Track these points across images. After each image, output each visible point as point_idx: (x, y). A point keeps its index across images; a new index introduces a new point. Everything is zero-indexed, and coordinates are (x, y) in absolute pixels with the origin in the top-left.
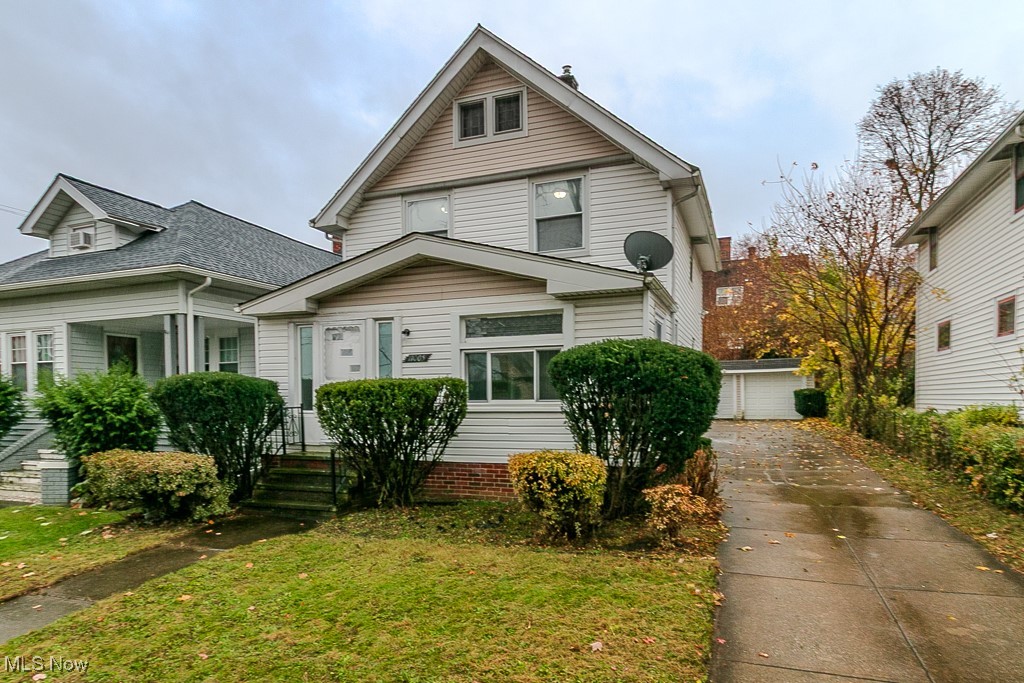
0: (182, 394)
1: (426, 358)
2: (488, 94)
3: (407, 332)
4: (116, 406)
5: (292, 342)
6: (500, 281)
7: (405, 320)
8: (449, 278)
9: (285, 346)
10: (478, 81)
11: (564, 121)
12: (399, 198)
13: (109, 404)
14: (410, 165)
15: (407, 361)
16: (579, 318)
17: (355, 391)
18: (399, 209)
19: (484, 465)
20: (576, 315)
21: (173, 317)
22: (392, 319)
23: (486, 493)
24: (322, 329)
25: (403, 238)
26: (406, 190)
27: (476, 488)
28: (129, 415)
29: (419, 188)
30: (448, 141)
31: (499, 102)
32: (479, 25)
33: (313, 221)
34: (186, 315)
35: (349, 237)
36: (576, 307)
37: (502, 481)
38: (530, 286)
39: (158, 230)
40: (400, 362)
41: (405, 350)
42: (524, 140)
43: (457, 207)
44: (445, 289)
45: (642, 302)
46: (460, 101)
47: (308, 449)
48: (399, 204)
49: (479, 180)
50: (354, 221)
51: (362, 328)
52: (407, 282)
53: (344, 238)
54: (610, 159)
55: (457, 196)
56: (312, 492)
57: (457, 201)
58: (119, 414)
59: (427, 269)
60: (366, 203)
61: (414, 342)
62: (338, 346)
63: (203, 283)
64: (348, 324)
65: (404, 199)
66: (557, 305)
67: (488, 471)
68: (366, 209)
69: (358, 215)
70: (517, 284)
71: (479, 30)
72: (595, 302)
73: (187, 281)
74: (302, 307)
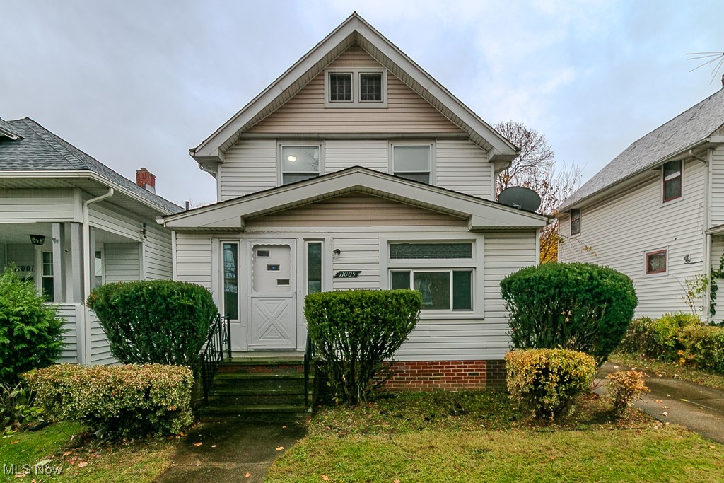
0: (144, 302)
1: (356, 274)
2: (356, 70)
3: (338, 251)
4: (25, 316)
5: (216, 256)
6: (421, 214)
7: (336, 242)
8: (371, 208)
9: (209, 260)
10: (347, 57)
11: (416, 101)
12: (275, 142)
13: (18, 314)
14: (285, 115)
15: (337, 276)
16: (488, 247)
17: (360, 300)
18: (274, 151)
19: (408, 363)
20: (485, 244)
21: (62, 224)
22: (323, 239)
23: (410, 386)
24: (251, 246)
25: (345, 170)
26: (282, 136)
27: (401, 382)
28: (39, 325)
29: (296, 136)
30: (321, 101)
31: (363, 77)
32: (355, 12)
33: (193, 151)
34: (81, 224)
35: (224, 170)
36: (485, 238)
37: (423, 375)
38: (449, 220)
39: (15, 138)
40: (331, 277)
41: (336, 267)
42: (385, 111)
43: (327, 155)
44: (373, 217)
45: (535, 238)
46: (330, 71)
47: (234, 356)
48: (275, 146)
49: (349, 136)
50: (229, 156)
51: (293, 246)
52: (334, 209)
53: (219, 169)
54: (451, 135)
55: (327, 146)
56: (274, 395)
57: (327, 151)
58: (27, 324)
59: (354, 200)
60: (242, 142)
61: (344, 260)
62: (265, 261)
63: (107, 193)
64: (278, 242)
65: (279, 143)
66: (471, 236)
67: (411, 368)
68: (240, 147)
69: (233, 151)
70: (437, 217)
71: (355, 17)
72: (499, 235)
73: (83, 190)
74: (238, 223)
